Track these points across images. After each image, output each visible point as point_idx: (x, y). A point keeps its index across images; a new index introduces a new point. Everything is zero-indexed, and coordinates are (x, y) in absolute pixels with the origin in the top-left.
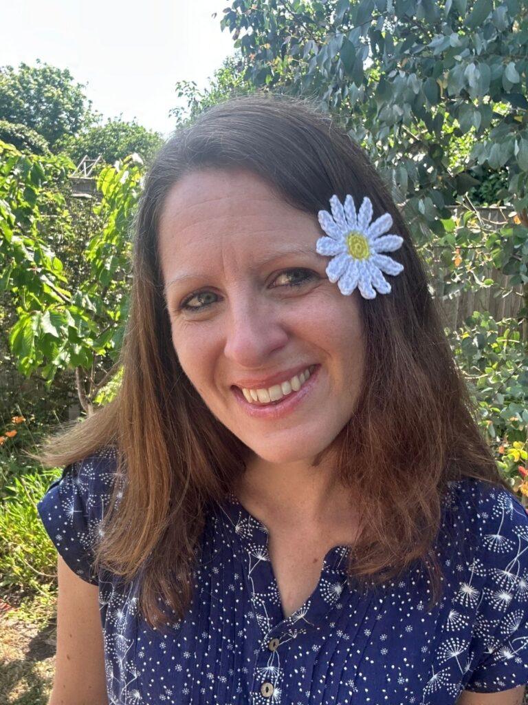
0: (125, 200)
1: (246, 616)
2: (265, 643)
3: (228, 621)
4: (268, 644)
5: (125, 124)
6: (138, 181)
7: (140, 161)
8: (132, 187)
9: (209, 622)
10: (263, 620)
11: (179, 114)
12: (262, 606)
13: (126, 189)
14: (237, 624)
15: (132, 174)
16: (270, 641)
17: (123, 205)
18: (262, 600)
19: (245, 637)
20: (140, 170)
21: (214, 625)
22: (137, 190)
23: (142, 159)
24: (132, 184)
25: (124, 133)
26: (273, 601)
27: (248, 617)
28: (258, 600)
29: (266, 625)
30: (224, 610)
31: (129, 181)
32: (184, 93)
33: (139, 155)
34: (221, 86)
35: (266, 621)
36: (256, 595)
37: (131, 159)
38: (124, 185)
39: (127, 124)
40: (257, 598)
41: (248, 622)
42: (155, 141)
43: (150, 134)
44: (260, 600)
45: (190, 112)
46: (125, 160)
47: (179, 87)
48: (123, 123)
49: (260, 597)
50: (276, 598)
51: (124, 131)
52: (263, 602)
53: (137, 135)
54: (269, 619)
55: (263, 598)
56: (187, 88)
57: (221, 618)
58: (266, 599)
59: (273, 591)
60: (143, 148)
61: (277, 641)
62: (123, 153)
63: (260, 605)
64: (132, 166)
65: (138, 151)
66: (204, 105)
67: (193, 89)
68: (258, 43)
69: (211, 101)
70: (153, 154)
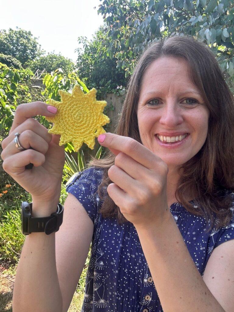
0: (55, 89)
5: (56, 56)
6: (61, 81)
7: (62, 71)
8: (58, 83)
13: (55, 84)
15: (58, 77)
17: (54, 91)
20: (62, 75)
22: (61, 84)
25: (55, 59)
31: (58, 80)
32: (82, 42)
33: (62, 69)
34: (98, 38)
37: (58, 71)
38: (55, 82)
42: (69, 63)
45: (84, 50)
46: (56, 71)
53: (61, 60)
56: (83, 40)
60: (64, 66)
62: (55, 68)
64: (58, 74)
65: (61, 67)
66: (90, 47)
67: (86, 40)
68: (114, 20)
69: (93, 45)
70: (68, 69)
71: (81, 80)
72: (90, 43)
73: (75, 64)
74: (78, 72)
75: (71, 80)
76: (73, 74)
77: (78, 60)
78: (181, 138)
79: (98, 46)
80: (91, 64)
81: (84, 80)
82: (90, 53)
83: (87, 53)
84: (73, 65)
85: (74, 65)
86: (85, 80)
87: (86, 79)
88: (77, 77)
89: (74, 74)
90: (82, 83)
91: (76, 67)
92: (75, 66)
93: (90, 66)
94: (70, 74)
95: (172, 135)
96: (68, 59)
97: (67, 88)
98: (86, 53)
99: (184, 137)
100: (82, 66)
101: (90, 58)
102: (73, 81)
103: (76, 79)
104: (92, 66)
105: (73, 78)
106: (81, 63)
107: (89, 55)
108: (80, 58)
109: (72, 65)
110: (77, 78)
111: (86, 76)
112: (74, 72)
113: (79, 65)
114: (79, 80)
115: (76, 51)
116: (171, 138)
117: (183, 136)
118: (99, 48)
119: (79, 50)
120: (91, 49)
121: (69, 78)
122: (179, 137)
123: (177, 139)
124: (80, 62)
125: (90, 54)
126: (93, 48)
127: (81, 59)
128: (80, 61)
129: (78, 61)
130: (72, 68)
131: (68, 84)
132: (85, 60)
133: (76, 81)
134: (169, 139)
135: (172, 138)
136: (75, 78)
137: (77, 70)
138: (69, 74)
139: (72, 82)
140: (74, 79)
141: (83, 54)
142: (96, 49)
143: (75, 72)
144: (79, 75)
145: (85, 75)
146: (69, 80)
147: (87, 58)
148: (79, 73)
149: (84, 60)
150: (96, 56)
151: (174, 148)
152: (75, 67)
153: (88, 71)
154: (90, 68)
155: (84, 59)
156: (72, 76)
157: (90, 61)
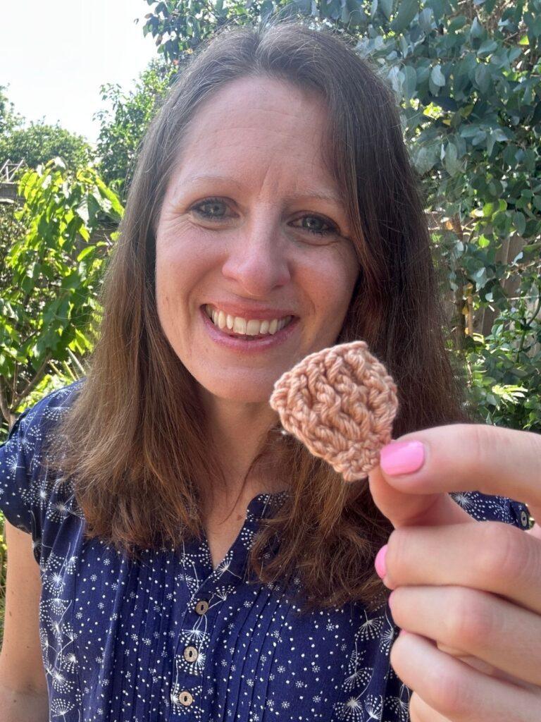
0: (47, 206)
1: (176, 579)
2: (192, 604)
3: (156, 582)
4: (195, 605)
5: (49, 128)
6: (60, 187)
7: (63, 165)
8: (54, 193)
9: (138, 582)
10: (193, 582)
11: (103, 118)
12: (192, 567)
13: (48, 193)
14: (167, 586)
15: (54, 178)
16: (198, 602)
17: (45, 210)
18: (193, 561)
19: (175, 600)
20: (62, 174)
21: (142, 585)
22: (60, 195)
23: (65, 163)
24: (55, 189)
25: (46, 137)
26: (204, 562)
27: (179, 579)
28: (188, 561)
29: (195, 587)
30: (154, 570)
31: (53, 185)
32: (109, 96)
33: (62, 159)
34: (147, 88)
35: (196, 583)
36: (186, 556)
37: (53, 164)
38: (46, 190)
39: (51, 127)
40: (187, 558)
41: (178, 585)
42: (79, 145)
43: (74, 138)
44: (190, 561)
45: (114, 115)
46: (48, 164)
47: (104, 90)
48: (47, 126)
49: (190, 558)
50: (206, 560)
51: (48, 134)
52: (193, 563)
53: (61, 139)
54: (198, 581)
55: (193, 559)
56: (111, 91)
57: (150, 579)
58: (196, 560)
59: (204, 553)
60: (67, 152)
61: (205, 604)
62: (46, 157)
63: (190, 566)
64: (54, 171)
65: (62, 155)
66: (129, 108)
67: (118, 92)
68: (181, 48)
69: (136, 104)
70: (77, 159)
71: (107, 184)
72: (129, 99)
73: (95, 148)
74: (101, 166)
75: (84, 185)
76: (88, 172)
77: (101, 138)
78: (275, 326)
79: (146, 105)
80: (131, 147)
81: (113, 186)
82: (127, 122)
83: (122, 123)
84: (89, 151)
85: (92, 150)
86: (117, 184)
87: (119, 182)
88: (97, 177)
89: (92, 171)
90: (108, 191)
91: (95, 155)
92: (95, 152)
93: (129, 151)
94: (82, 171)
95: (250, 315)
96: (77, 137)
97: (75, 203)
98: (120, 122)
99: (282, 323)
100: (111, 152)
101: (129, 135)
102: (89, 187)
103: (96, 183)
104: (133, 152)
105: (89, 180)
106: (108, 144)
107: (125, 127)
108: (106, 134)
109: (86, 150)
110: (99, 180)
111: (118, 174)
112: (90, 165)
113: (102, 149)
114: (102, 185)
115: (95, 116)
116: (247, 322)
117: (280, 322)
118: (149, 111)
119: (101, 116)
120: (129, 112)
121: (78, 180)
122: (270, 324)
123: (264, 328)
124: (105, 142)
125: (129, 125)
126: (135, 111)
127: (107, 136)
128: (106, 140)
129: (100, 141)
130: (87, 156)
131: (76, 193)
132: (117, 139)
133: (95, 186)
134: (240, 326)
135: (249, 323)
136: (94, 179)
137: (98, 161)
138: (80, 170)
139: (85, 190)
140: (89, 183)
141: (113, 125)
142: (141, 113)
143: (94, 165)
144: (102, 173)
145: (116, 172)
146: (80, 184)
147: (120, 134)
148: (103, 168)
149: (113, 139)
150: (142, 129)
151: (251, 352)
152: (92, 155)
153: (123, 165)
154: (129, 156)
155: (115, 135)
156: (86, 176)
157: (128, 141)
